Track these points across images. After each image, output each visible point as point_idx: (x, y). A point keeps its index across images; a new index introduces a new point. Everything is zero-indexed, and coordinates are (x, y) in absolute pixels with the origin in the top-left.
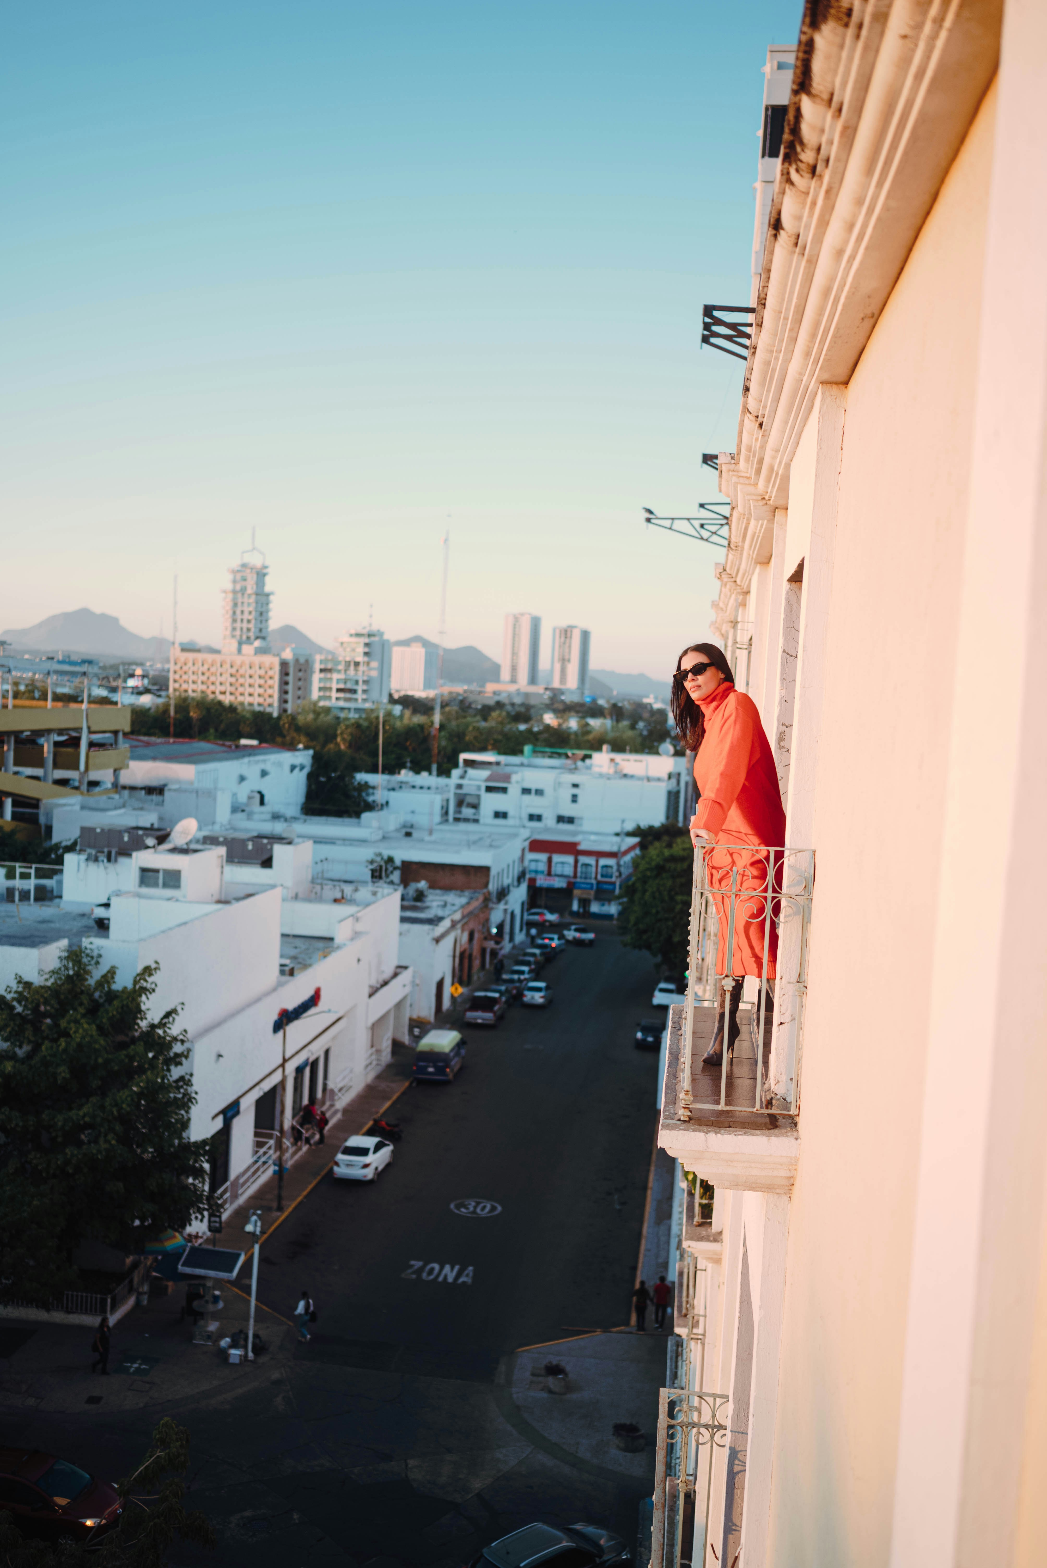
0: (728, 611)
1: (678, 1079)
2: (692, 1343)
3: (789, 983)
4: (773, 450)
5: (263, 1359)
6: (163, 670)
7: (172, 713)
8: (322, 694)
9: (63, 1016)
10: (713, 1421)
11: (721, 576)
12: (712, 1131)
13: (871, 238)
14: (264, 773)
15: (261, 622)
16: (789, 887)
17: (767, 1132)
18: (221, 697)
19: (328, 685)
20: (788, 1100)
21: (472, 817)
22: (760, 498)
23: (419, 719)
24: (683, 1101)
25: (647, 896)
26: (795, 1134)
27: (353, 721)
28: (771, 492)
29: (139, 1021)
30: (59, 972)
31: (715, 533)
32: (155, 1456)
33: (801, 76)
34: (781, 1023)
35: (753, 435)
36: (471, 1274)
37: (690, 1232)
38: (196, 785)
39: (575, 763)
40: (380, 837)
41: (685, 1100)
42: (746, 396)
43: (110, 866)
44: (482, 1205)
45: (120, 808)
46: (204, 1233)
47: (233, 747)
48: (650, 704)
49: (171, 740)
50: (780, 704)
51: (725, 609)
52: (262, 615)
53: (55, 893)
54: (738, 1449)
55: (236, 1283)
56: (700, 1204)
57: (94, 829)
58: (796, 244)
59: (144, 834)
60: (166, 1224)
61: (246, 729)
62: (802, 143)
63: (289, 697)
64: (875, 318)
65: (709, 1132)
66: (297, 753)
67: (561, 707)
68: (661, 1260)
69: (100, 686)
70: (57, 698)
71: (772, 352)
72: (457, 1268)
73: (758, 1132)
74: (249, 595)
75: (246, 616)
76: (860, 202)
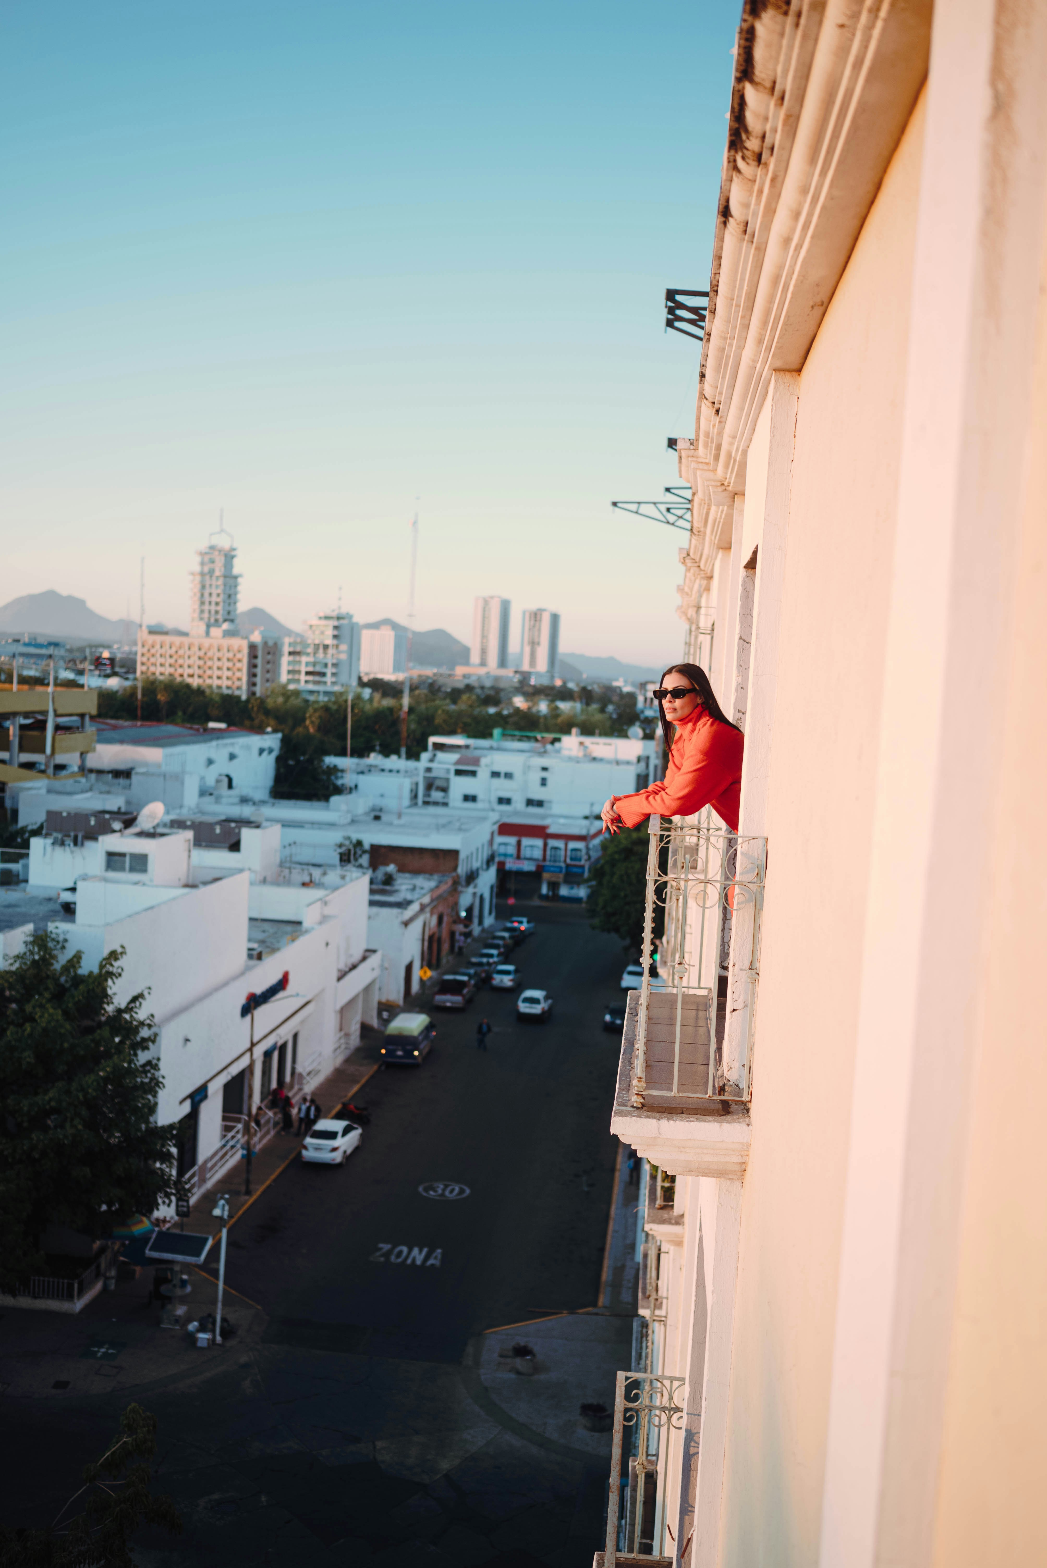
0: (693, 597)
1: (632, 1066)
2: (656, 1324)
3: (741, 970)
4: (730, 437)
5: (232, 1343)
6: (130, 653)
7: (139, 696)
8: (290, 677)
9: (28, 1001)
10: (670, 1404)
11: (684, 560)
12: (665, 1117)
13: (817, 226)
14: (232, 757)
15: (229, 604)
16: (741, 874)
17: (719, 1118)
18: (189, 680)
19: (297, 668)
20: (741, 1086)
21: (441, 800)
22: (719, 484)
23: (388, 702)
24: (636, 1088)
25: (615, 880)
26: (747, 1120)
27: (322, 704)
28: (730, 478)
29: (105, 1006)
30: (24, 957)
31: (681, 517)
32: (122, 1442)
33: (744, 64)
34: (734, 1010)
35: (711, 421)
36: (439, 1257)
37: (652, 1215)
38: (164, 768)
39: (544, 746)
40: (349, 820)
41: (637, 1087)
42: (702, 382)
43: (77, 850)
44: (450, 1188)
45: (87, 791)
46: (172, 1218)
47: (201, 730)
48: (619, 688)
49: (139, 723)
50: (737, 690)
51: (690, 593)
52: (230, 597)
53: (21, 877)
54: (694, 1431)
55: (204, 1267)
56: (662, 1187)
57: (61, 813)
58: (745, 232)
59: (111, 818)
60: (134, 1209)
61: (215, 712)
62: (747, 131)
63: (258, 680)
64: (824, 306)
65: (662, 1118)
66: (266, 737)
67: (530, 690)
68: (628, 1242)
69: (66, 669)
70: (23, 680)
71: (725, 339)
72: (425, 1250)
73: (710, 1118)
74: (218, 578)
75: (214, 599)
76: (804, 190)
